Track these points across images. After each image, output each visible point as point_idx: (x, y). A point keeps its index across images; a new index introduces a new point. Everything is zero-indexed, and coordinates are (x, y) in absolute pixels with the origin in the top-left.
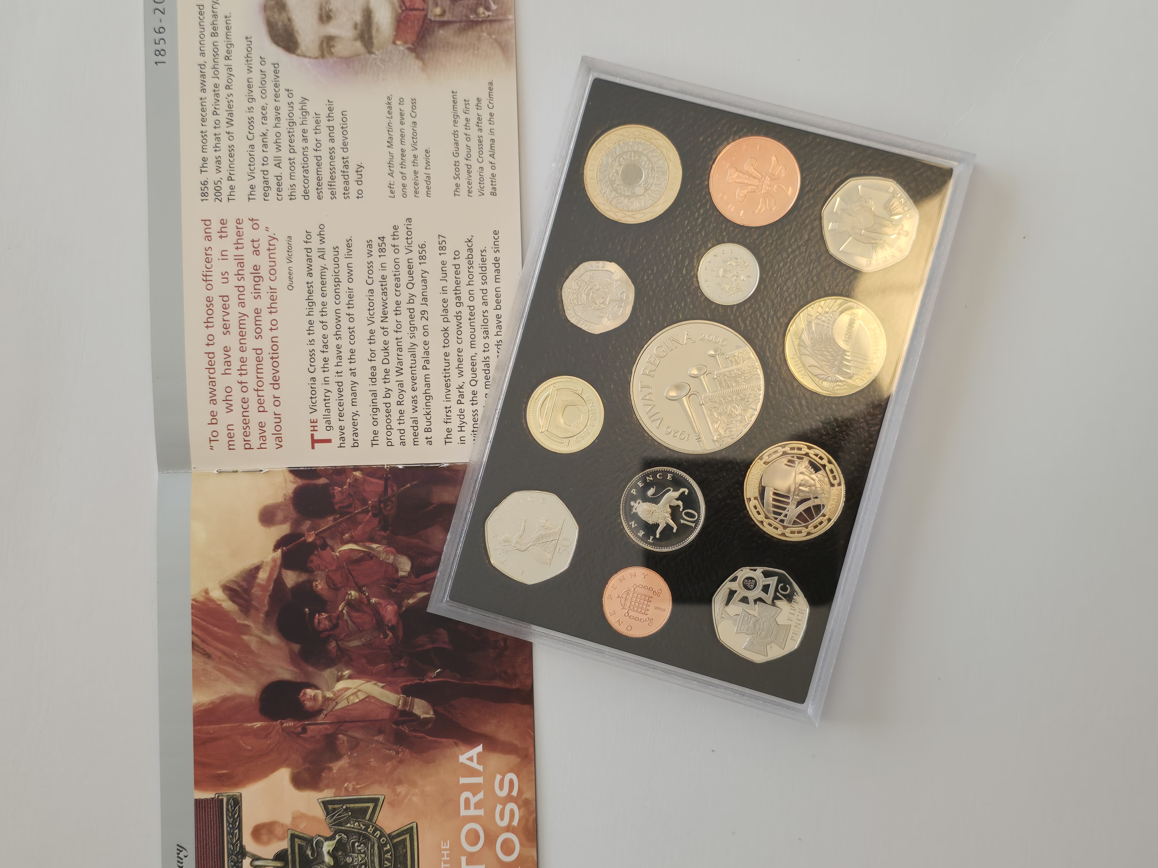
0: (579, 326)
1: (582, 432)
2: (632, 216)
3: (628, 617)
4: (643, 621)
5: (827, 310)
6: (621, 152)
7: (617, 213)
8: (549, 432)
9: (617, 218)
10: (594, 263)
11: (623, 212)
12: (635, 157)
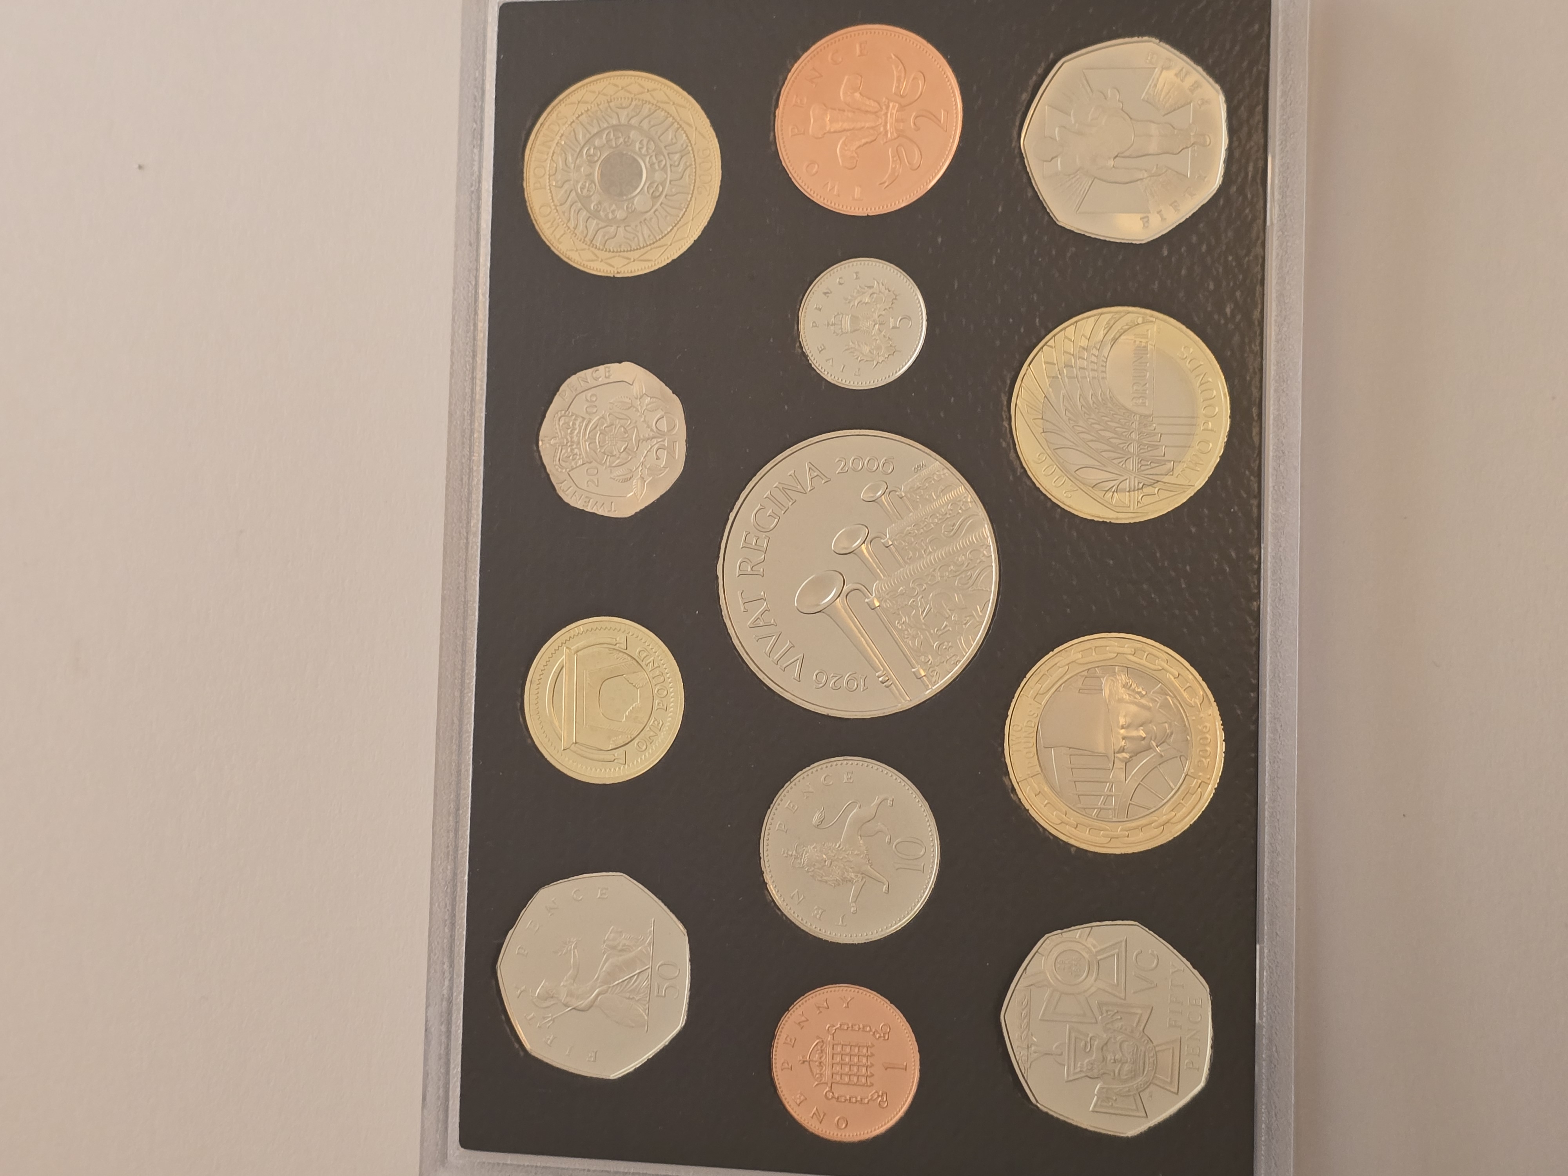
0: (588, 509)
1: (647, 728)
2: (642, 258)
3: (834, 1100)
4: (866, 1101)
5: (1084, 343)
6: (588, 136)
7: (609, 261)
8: (582, 745)
9: (612, 270)
10: (587, 374)
11: (621, 254)
12: (617, 138)
